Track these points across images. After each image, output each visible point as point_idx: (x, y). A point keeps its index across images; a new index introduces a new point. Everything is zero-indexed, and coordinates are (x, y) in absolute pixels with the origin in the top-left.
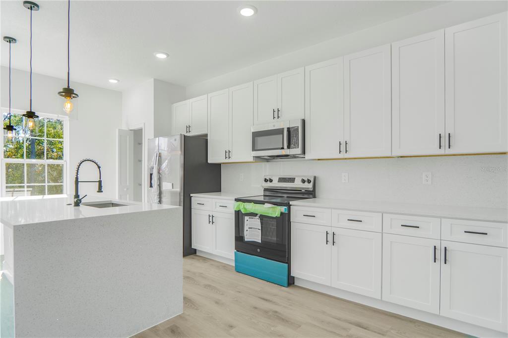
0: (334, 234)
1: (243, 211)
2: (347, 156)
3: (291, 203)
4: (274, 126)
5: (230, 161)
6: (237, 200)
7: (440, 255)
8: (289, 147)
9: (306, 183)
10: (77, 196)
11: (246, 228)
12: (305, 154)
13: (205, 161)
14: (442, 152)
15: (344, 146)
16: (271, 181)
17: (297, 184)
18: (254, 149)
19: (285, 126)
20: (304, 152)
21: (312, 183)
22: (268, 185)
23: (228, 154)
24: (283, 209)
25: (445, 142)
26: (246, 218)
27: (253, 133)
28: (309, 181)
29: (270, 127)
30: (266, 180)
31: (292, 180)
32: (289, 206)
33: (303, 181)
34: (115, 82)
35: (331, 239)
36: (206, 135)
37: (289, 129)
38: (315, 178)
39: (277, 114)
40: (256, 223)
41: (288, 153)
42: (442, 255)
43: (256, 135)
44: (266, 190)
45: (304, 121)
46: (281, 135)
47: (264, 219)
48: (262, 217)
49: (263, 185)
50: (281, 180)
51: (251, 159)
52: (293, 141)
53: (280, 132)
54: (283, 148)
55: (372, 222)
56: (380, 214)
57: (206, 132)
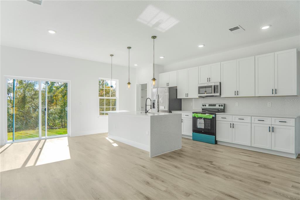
0: (233, 124)
1: (196, 117)
2: (238, 96)
3: (216, 113)
4: (208, 84)
5: (188, 98)
6: (193, 113)
7: (271, 130)
8: (214, 93)
9: (221, 106)
10: (146, 110)
11: (198, 123)
12: (221, 95)
13: (176, 98)
14: (273, 95)
15: (237, 93)
16: (205, 106)
17: (217, 107)
18: (199, 93)
19: (213, 84)
20: (220, 95)
21: (223, 107)
22: (204, 107)
23: (187, 95)
24: (214, 116)
25: (274, 92)
26: (198, 119)
27: (199, 87)
28: (222, 106)
29: (206, 85)
30: (203, 105)
31: (215, 105)
32: (216, 115)
33: (220, 106)
34: (137, 65)
35: (232, 126)
36: (177, 87)
37: (214, 86)
38: (224, 104)
39: (209, 80)
40: (202, 121)
41: (214, 95)
42: (272, 130)
43: (200, 88)
44: (203, 109)
45: (220, 83)
46: (211, 88)
47: (205, 120)
48: (205, 119)
49: (202, 107)
50: (210, 105)
51: (198, 97)
52: (216, 90)
53: (211, 87)
54: (212, 93)
55: (248, 119)
56: (251, 117)
57: (176, 86)
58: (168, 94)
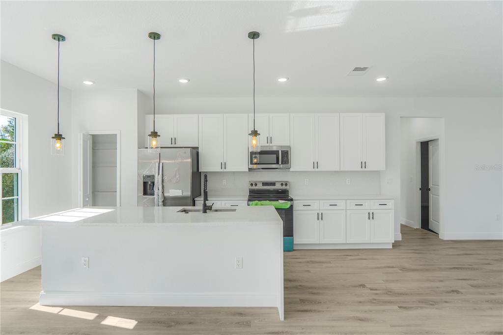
0: (322, 214)
2: (317, 170)
5: (226, 170)
8: (282, 164)
9: (284, 186)
12: (291, 167)
13: (196, 170)
14: (363, 169)
15: (316, 165)
16: (256, 185)
17: (278, 186)
18: (251, 163)
19: (280, 149)
21: (288, 186)
22: (254, 187)
23: (224, 165)
25: (364, 165)
27: (251, 152)
28: (286, 185)
30: (252, 185)
31: (273, 184)
32: (293, 201)
33: (282, 185)
35: (320, 217)
36: (198, 148)
37: (282, 151)
39: (270, 140)
42: (371, 216)
49: (250, 188)
50: (264, 184)
52: (284, 159)
55: (341, 205)
56: (345, 201)
57: (197, 146)
58: (190, 160)
